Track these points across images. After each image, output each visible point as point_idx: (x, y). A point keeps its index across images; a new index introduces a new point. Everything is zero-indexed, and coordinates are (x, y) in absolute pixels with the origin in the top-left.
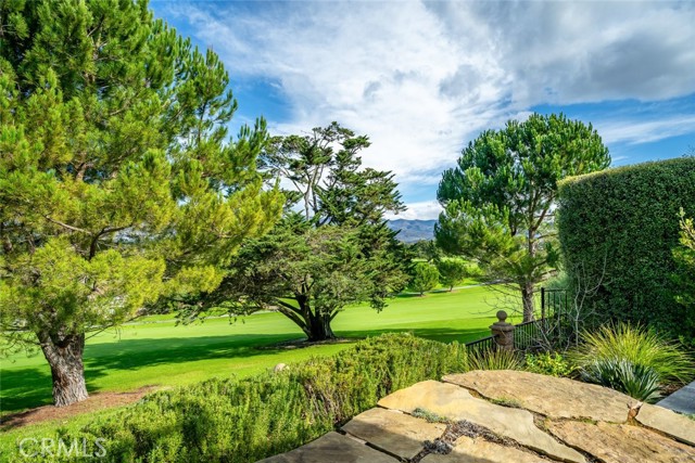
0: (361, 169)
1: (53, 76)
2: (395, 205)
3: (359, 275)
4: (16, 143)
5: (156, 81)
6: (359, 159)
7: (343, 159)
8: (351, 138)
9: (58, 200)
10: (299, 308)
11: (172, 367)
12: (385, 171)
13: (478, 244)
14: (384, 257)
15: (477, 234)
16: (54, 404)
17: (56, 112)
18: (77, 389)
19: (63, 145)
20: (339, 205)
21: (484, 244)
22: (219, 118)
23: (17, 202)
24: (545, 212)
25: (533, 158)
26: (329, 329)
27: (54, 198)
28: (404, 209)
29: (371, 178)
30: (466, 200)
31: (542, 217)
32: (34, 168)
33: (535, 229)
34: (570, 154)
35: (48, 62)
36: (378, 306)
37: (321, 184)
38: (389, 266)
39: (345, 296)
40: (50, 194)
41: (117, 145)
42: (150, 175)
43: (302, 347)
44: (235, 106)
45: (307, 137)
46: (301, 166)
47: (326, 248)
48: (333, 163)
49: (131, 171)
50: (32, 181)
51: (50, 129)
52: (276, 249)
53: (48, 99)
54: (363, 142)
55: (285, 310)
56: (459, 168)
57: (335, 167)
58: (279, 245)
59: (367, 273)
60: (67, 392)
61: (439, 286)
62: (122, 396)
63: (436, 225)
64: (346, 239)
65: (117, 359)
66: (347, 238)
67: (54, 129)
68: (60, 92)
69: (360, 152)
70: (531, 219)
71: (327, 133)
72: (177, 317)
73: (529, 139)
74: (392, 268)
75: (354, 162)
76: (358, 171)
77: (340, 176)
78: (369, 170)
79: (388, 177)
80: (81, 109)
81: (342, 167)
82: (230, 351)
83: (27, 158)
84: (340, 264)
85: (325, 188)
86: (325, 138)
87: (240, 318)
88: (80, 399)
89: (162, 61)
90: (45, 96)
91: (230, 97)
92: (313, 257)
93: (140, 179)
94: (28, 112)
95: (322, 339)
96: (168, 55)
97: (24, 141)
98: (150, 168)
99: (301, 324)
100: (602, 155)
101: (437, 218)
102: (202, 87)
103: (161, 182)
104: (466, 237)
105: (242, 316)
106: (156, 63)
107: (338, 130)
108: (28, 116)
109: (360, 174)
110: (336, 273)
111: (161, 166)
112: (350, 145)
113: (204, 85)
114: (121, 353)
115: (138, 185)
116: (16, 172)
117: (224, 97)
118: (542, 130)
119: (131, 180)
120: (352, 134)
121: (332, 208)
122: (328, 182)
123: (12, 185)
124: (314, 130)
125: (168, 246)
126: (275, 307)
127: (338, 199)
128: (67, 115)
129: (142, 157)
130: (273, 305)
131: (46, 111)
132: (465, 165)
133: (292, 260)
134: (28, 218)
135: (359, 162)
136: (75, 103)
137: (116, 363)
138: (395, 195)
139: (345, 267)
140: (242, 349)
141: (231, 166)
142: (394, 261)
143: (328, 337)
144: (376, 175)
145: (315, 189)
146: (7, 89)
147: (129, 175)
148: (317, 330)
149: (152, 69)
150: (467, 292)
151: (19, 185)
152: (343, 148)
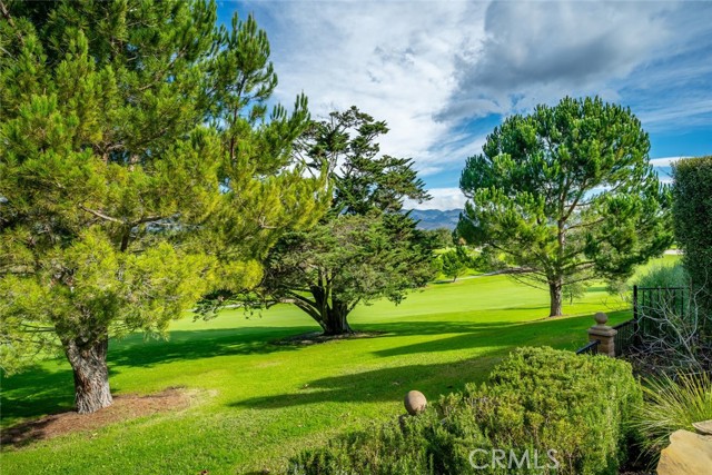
0: (378, 156)
1: (83, 40)
2: (418, 194)
3: (388, 267)
4: (48, 116)
5: (190, 51)
6: (376, 145)
7: (359, 145)
8: (369, 123)
9: (95, 185)
10: (314, 301)
11: (188, 364)
12: (406, 158)
13: (511, 235)
14: (410, 248)
15: (510, 225)
16: (76, 410)
17: (89, 82)
18: (101, 393)
19: (94, 122)
20: (357, 194)
21: (517, 235)
22: (258, 95)
23: (49, 188)
24: (576, 201)
25: (569, 145)
26: (346, 322)
27: (90, 182)
28: (428, 198)
29: (388, 166)
30: (497, 188)
31: (572, 207)
32: (68, 146)
33: (564, 219)
34: (609, 140)
35: (77, 25)
36: (397, 299)
37: (337, 171)
38: (418, 258)
39: (374, 289)
40: (87, 177)
41: (152, 123)
42: (199, 157)
43: (320, 341)
44: (275, 81)
45: (324, 122)
46: (321, 152)
47: (353, 238)
48: (348, 150)
49: (179, 151)
50: (67, 161)
51: (82, 102)
52: (302, 239)
53: (79, 67)
54: (381, 128)
55: (300, 303)
56: (484, 155)
57: (352, 153)
58: (306, 236)
59: (395, 266)
60: (91, 397)
61: (442, 277)
62: (149, 400)
63: (461, 214)
64: (374, 229)
65: (125, 353)
66: (373, 227)
67: (86, 102)
68: (93, 59)
69: (377, 139)
70: (561, 208)
71: (345, 118)
72: (196, 312)
73: (563, 123)
74: (420, 260)
75: (371, 149)
76: (375, 158)
77: (356, 163)
78: (386, 157)
79: (407, 164)
80: (114, 80)
81: (358, 155)
82: (242, 346)
83: (62, 134)
84: (370, 256)
85: (342, 175)
86: (342, 123)
87: (256, 311)
88: (105, 405)
89: (199, 27)
90: (76, 64)
91: (270, 70)
92: (339, 248)
93: (189, 161)
94: (57, 82)
95: (339, 333)
96: (206, 21)
97: (56, 114)
98: (198, 147)
99: (318, 319)
100: (642, 140)
101: (463, 207)
102: (243, 58)
103: (210, 164)
104: (497, 227)
105: (258, 310)
106: (193, 29)
107: (357, 114)
108: (57, 87)
109: (376, 162)
110: (364, 265)
111: (211, 144)
112: (366, 131)
113: (245, 56)
114: (127, 347)
115: (187, 167)
116: (49, 152)
117: (265, 71)
118: (577, 115)
119: (179, 162)
120: (370, 119)
121: (350, 197)
122: (345, 169)
123: (44, 166)
124: (331, 114)
125: (210, 238)
126: (291, 301)
127: (355, 187)
128: (100, 86)
129: (189, 134)
130: (289, 298)
131: (76, 82)
132: (491, 152)
133: (318, 253)
134: (61, 206)
135: (376, 148)
136: (108, 73)
137: (125, 359)
138: (417, 183)
139: (374, 259)
140: (255, 344)
141: (268, 149)
142: (422, 253)
143: (346, 331)
144: (395, 163)
145: (332, 176)
146: (34, 53)
147: (177, 156)
148: (334, 325)
149: (188, 37)
150: (472, 282)
151: (52, 167)
152: (358, 134)
